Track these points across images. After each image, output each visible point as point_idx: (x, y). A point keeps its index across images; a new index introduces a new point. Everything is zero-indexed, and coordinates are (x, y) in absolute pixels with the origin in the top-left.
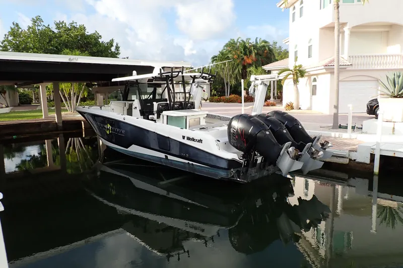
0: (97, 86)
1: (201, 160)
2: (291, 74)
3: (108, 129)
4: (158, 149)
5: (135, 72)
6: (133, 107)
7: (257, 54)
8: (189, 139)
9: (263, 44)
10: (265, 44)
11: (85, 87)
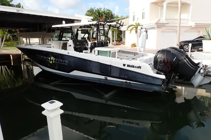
0: (18, 32)
1: (138, 80)
2: (134, 27)
3: (51, 60)
4: (99, 73)
5: (64, 22)
6: (68, 45)
7: (106, 17)
8: (128, 66)
9: (108, 11)
10: (109, 12)
11: (7, 33)
